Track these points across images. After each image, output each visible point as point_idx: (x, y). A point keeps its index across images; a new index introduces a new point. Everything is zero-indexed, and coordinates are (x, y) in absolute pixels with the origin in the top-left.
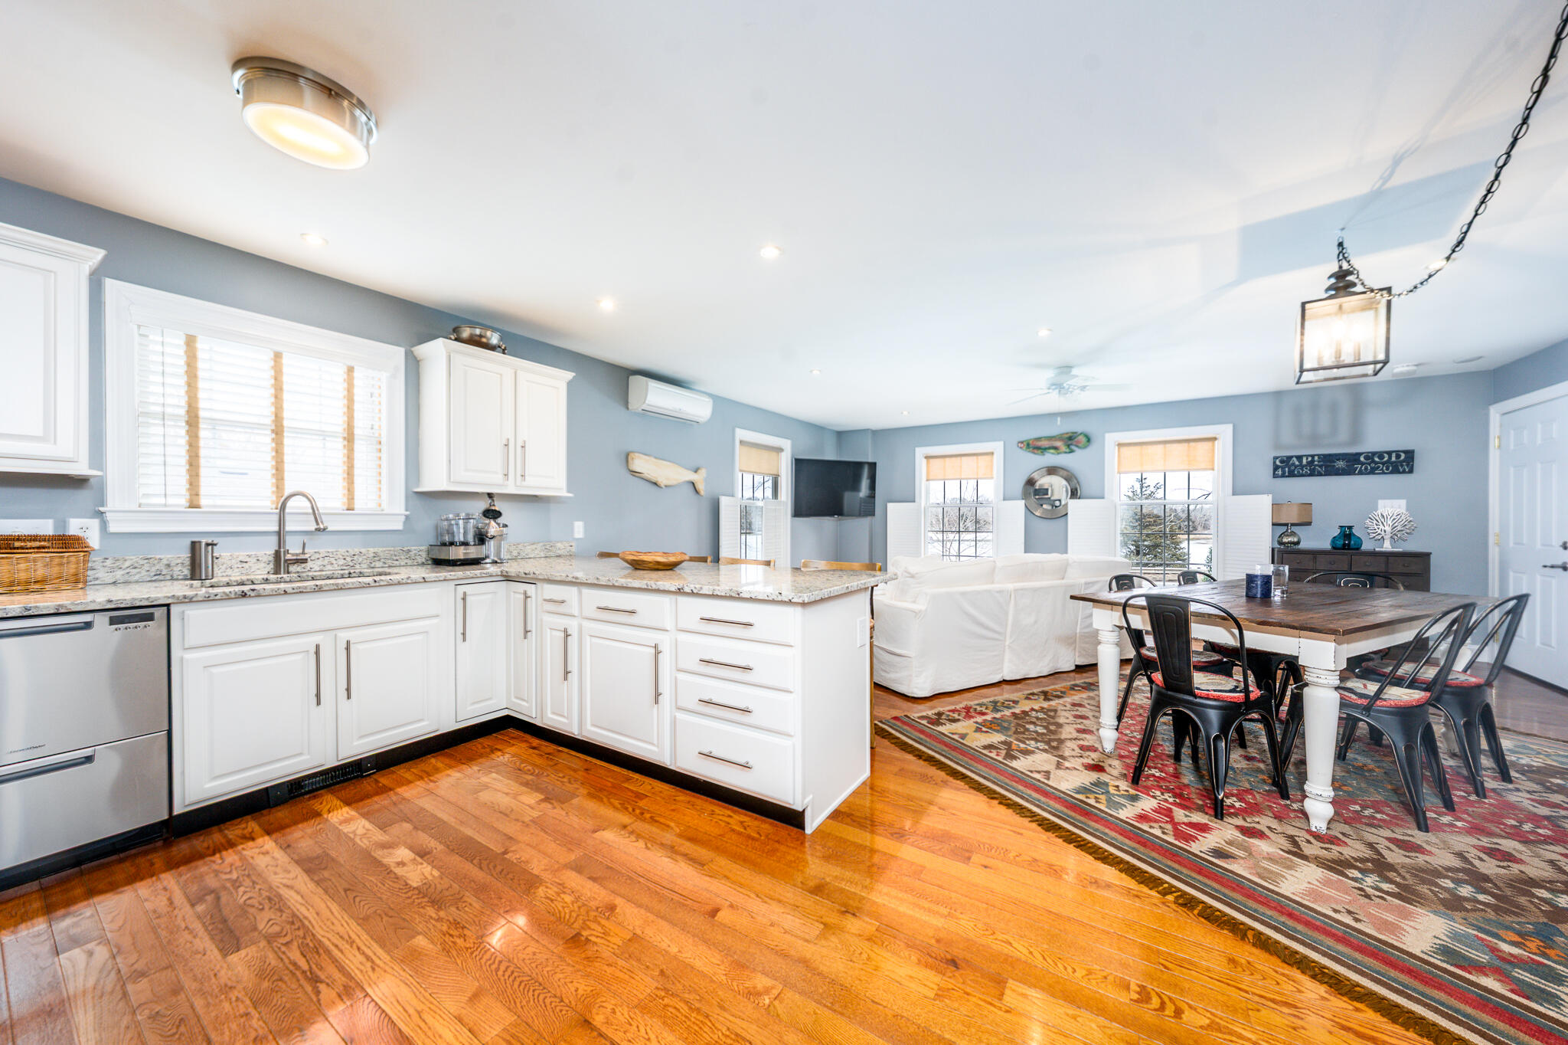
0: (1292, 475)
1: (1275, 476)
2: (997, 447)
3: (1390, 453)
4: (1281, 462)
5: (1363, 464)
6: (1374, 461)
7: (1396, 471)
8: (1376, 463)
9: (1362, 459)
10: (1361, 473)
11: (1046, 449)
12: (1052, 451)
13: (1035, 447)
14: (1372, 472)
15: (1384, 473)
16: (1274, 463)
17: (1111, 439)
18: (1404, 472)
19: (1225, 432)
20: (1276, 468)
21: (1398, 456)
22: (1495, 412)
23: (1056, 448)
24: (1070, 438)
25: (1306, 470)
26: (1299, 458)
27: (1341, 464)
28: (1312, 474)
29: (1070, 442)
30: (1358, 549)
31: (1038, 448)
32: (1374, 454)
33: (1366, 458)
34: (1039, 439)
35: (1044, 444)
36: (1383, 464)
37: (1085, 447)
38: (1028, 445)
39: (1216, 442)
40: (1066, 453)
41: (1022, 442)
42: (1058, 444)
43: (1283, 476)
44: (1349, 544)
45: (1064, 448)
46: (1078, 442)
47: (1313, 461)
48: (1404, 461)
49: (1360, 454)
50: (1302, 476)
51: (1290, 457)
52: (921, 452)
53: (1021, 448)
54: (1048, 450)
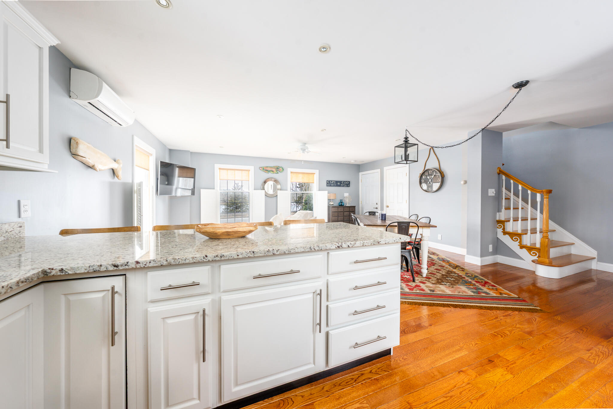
0: (330, 186)
1: (327, 186)
2: (252, 168)
3: (346, 182)
4: (329, 182)
5: (342, 184)
7: (347, 186)
10: (342, 186)
11: (270, 171)
12: (271, 172)
13: (266, 170)
14: (343, 186)
16: (327, 182)
17: (289, 170)
18: (348, 187)
19: (317, 172)
20: (327, 183)
21: (348, 183)
22: (361, 174)
23: (273, 171)
24: (277, 168)
25: (333, 185)
26: (332, 181)
27: (339, 184)
28: (334, 186)
29: (277, 170)
30: (343, 206)
32: (344, 181)
33: (343, 182)
34: (267, 167)
35: (269, 169)
36: (345, 184)
37: (282, 172)
38: (263, 169)
39: (315, 175)
40: (276, 173)
41: (261, 167)
42: (274, 170)
43: (329, 186)
44: (342, 204)
45: (275, 171)
46: (280, 170)
47: (334, 182)
49: (342, 181)
50: (332, 186)
51: (330, 181)
52: (217, 166)
53: (261, 170)
54: (270, 172)
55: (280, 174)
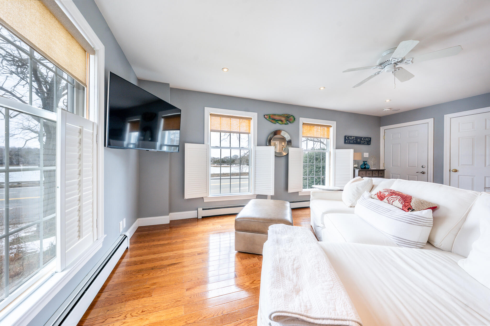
0: (349, 143)
1: (345, 143)
2: (254, 116)
3: (367, 138)
4: (347, 138)
5: (363, 141)
6: (364, 140)
8: (365, 141)
9: (363, 139)
10: (362, 144)
11: (278, 120)
12: (280, 122)
13: (273, 119)
14: (363, 144)
15: (366, 144)
16: (345, 138)
17: (302, 120)
18: (369, 144)
19: (333, 124)
20: (345, 140)
21: (369, 139)
22: (382, 129)
23: (282, 121)
24: (287, 117)
26: (351, 137)
27: (358, 140)
28: (353, 143)
29: (287, 119)
30: (368, 169)
31: (274, 120)
32: (365, 138)
33: (364, 139)
34: (275, 115)
35: (277, 118)
36: (366, 141)
37: (293, 122)
38: (270, 117)
39: (332, 127)
40: (285, 124)
41: (267, 115)
42: (283, 119)
43: (348, 143)
44: (366, 167)
45: (285, 121)
46: (291, 119)
47: (353, 138)
48: (369, 141)
49: (362, 137)
50: (351, 143)
51: (349, 136)
52: (208, 110)
53: (266, 118)
54: (278, 122)
55: (290, 124)
